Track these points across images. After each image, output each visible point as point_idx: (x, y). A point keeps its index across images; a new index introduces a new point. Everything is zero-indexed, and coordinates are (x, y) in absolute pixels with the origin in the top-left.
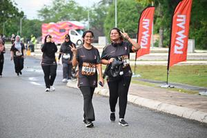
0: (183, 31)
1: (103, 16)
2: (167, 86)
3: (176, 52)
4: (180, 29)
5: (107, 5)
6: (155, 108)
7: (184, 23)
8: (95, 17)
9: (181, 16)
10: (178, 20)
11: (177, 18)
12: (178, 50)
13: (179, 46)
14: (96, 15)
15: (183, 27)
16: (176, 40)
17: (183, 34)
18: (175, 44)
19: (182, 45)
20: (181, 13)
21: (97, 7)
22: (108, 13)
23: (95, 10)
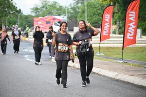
1: (76, 12)
2: (122, 61)
3: (128, 37)
4: (131, 22)
5: (80, 5)
6: (114, 77)
7: (134, 17)
8: (71, 13)
9: (132, 12)
10: (130, 15)
11: (129, 13)
12: (130, 36)
13: (131, 33)
14: (72, 11)
15: (134, 20)
16: (128, 29)
17: (133, 25)
18: (127, 32)
20: (132, 10)
21: (72, 6)
22: (80, 10)
23: (71, 8)
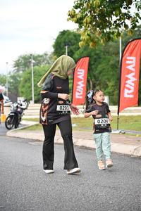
0: (133, 74)
1: (17, 82)
2: (117, 132)
3: (126, 96)
4: (130, 72)
5: (21, 72)
7: (134, 65)
8: (11, 83)
9: (131, 58)
10: (128, 62)
11: (126, 60)
12: (128, 94)
13: (129, 89)
15: (133, 70)
16: (125, 84)
17: (133, 76)
19: (132, 88)
20: (130, 55)
22: (22, 79)
23: (11, 77)
